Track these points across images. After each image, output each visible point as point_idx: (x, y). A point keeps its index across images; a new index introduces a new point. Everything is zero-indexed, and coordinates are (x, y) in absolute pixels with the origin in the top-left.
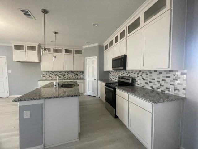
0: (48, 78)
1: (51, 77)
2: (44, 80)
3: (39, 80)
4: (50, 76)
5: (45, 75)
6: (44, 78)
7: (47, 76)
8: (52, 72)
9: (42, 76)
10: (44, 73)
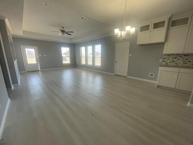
0: (169, 64)
1: (174, 63)
2: (163, 66)
3: (160, 66)
4: (174, 61)
5: (165, 60)
6: (164, 63)
7: (169, 61)
8: (178, 56)
9: (161, 61)
10: (164, 57)
